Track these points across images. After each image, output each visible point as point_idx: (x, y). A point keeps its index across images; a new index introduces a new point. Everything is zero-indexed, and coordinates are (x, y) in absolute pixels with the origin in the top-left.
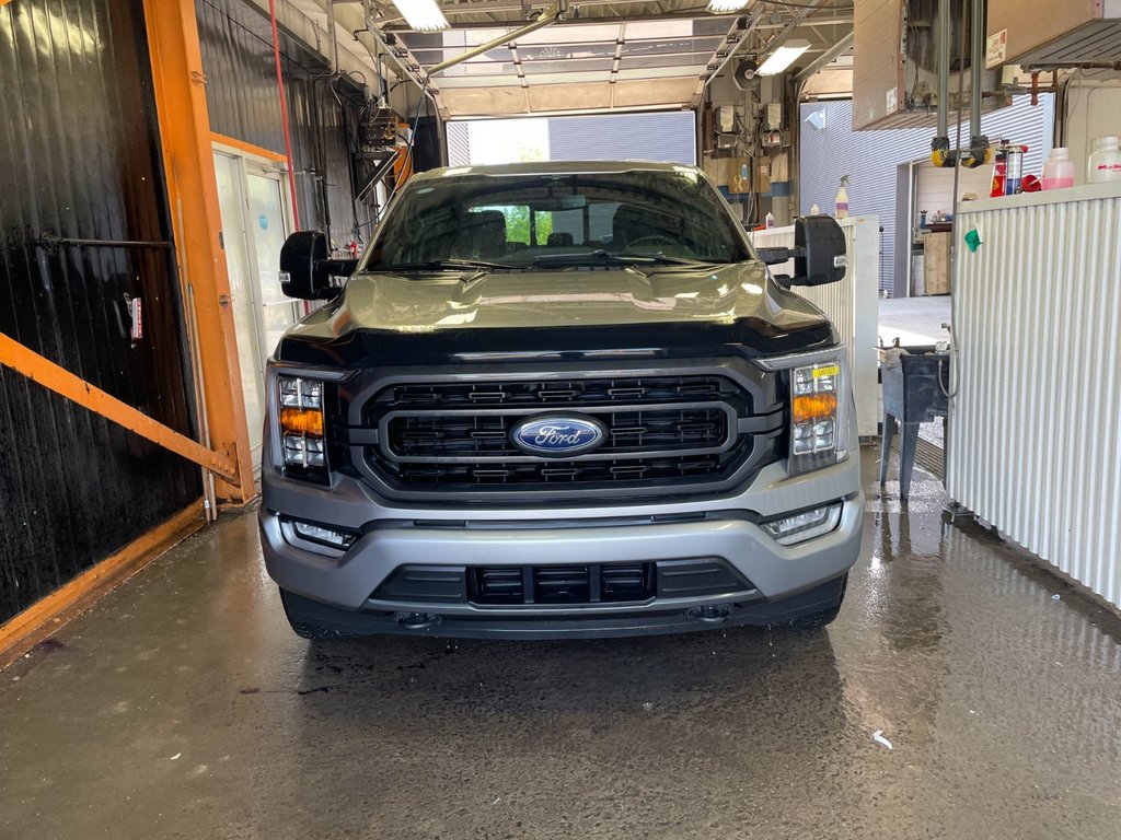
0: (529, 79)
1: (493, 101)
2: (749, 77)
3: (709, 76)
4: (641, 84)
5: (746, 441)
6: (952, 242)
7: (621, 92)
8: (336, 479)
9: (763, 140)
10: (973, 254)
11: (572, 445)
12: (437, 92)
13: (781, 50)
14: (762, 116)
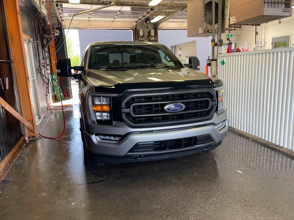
0: (91, 19)
1: (79, 24)
2: (148, 22)
3: (137, 22)
4: (120, 22)
5: (212, 107)
6: (217, 63)
7: (115, 24)
8: (114, 123)
9: (150, 38)
10: (223, 66)
11: (178, 110)
12: (63, 20)
13: (159, 16)
14: (149, 32)
